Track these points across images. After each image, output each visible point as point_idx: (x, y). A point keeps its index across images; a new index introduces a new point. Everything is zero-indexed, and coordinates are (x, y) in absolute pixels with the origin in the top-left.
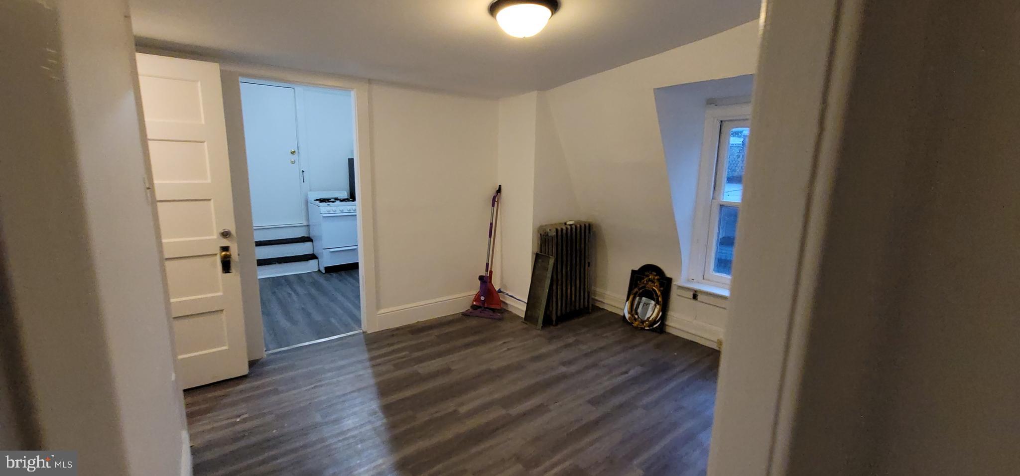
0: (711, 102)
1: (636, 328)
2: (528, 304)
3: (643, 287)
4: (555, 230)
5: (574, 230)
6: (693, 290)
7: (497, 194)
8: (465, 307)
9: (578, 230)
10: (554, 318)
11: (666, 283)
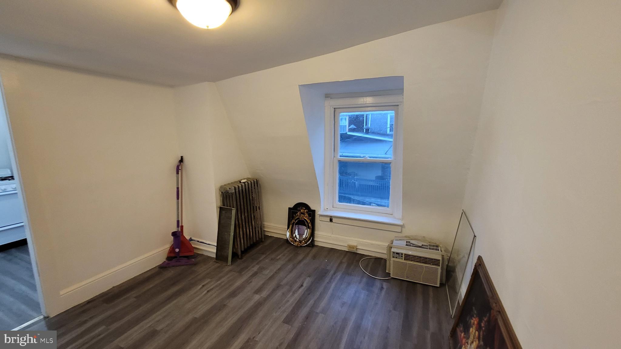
0: (328, 96)
1: (297, 247)
2: (217, 246)
3: (298, 218)
4: (233, 188)
5: (247, 186)
6: (329, 216)
7: (180, 164)
8: (161, 259)
9: (250, 185)
10: (240, 253)
11: (312, 213)
